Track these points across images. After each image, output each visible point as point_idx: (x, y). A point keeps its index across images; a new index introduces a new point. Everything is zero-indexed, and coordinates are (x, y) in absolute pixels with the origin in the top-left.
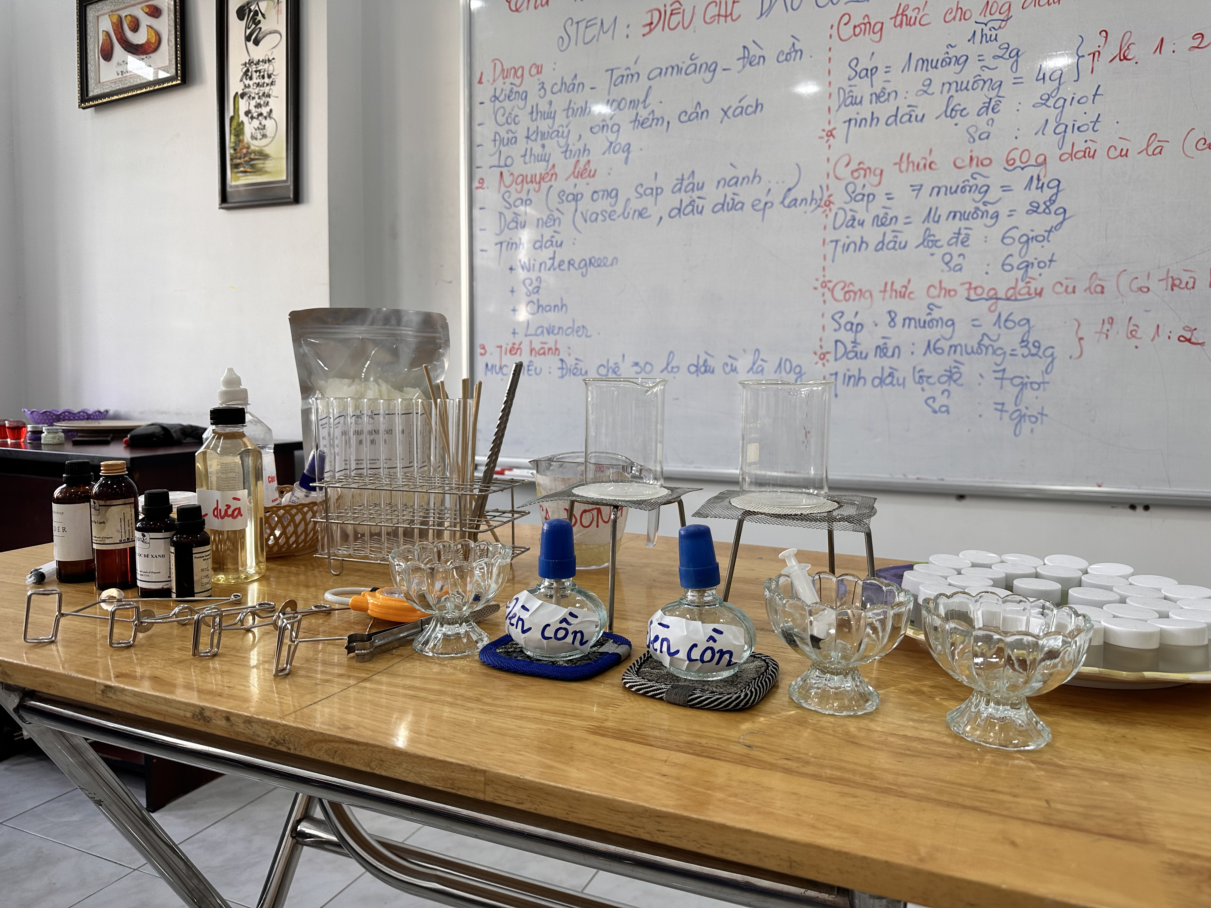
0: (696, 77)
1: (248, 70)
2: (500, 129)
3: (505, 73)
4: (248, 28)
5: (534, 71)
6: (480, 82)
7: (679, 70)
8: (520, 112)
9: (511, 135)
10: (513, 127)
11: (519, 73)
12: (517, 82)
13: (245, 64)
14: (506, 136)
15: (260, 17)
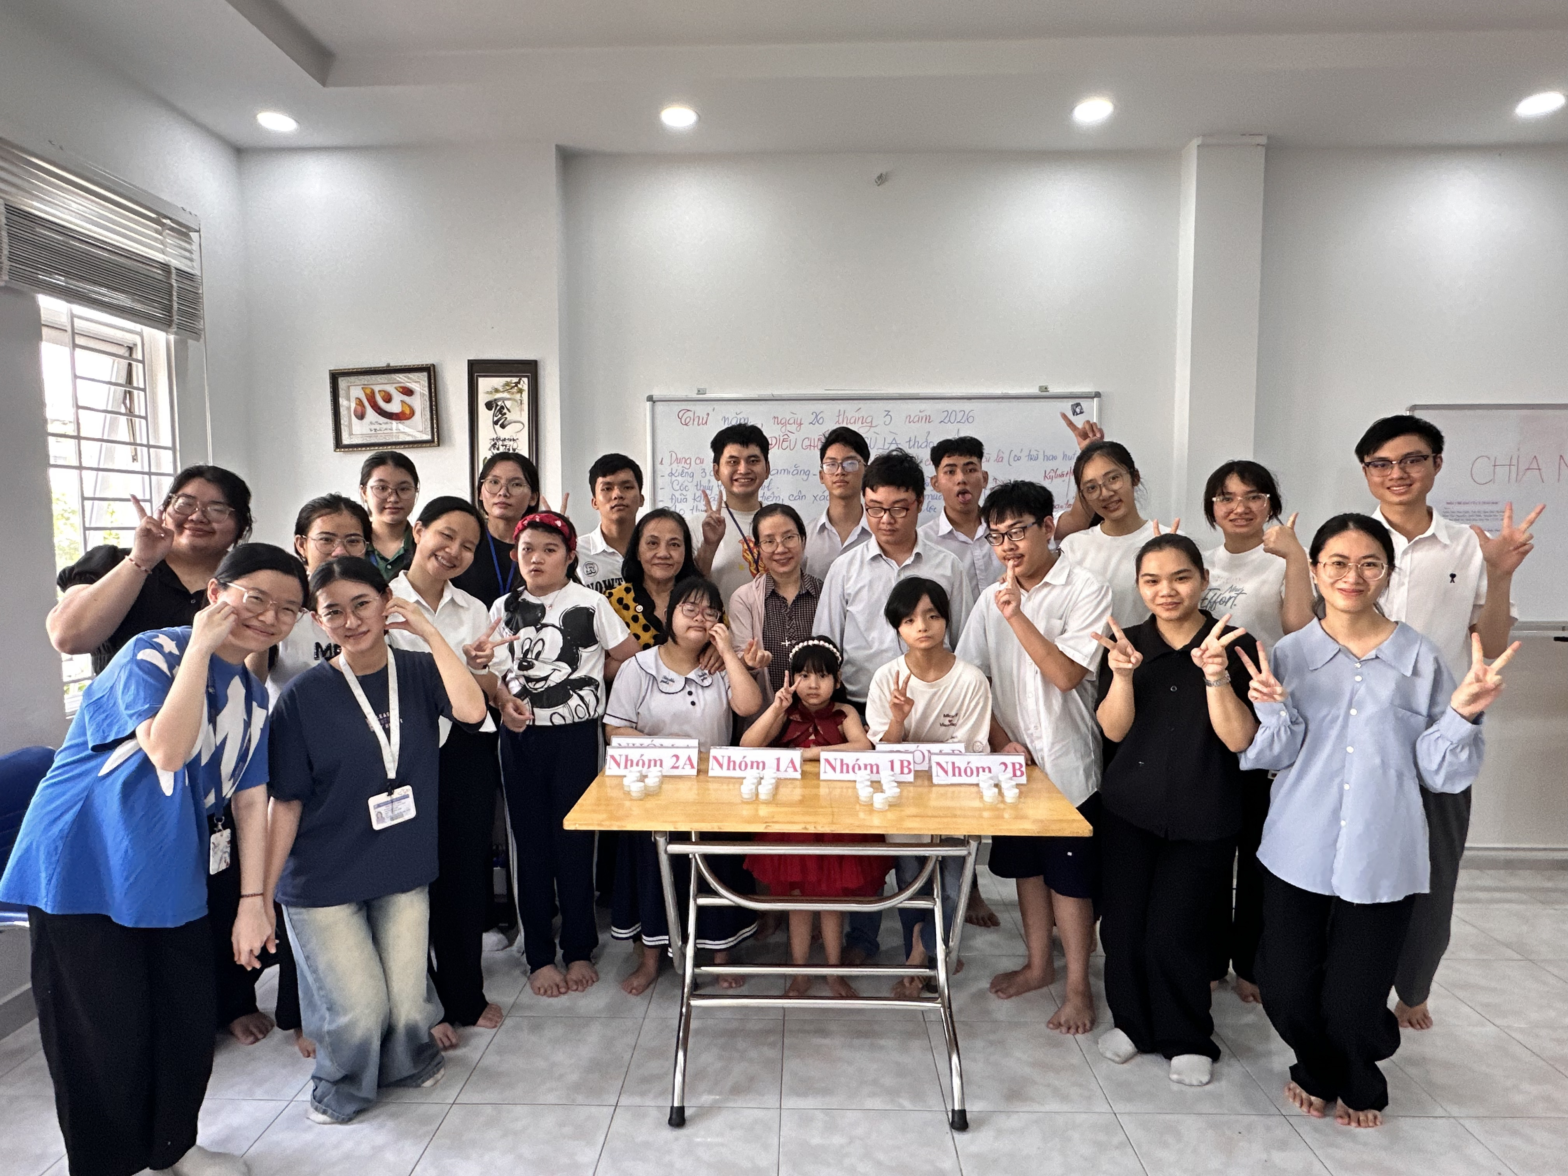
0: (798, 476)
1: (495, 444)
2: (675, 493)
3: (678, 460)
4: (495, 415)
5: (698, 462)
6: (661, 463)
7: (789, 472)
8: (690, 485)
9: (683, 497)
10: (684, 492)
11: (688, 462)
12: (687, 466)
13: (493, 440)
14: (680, 497)
15: (505, 411)
